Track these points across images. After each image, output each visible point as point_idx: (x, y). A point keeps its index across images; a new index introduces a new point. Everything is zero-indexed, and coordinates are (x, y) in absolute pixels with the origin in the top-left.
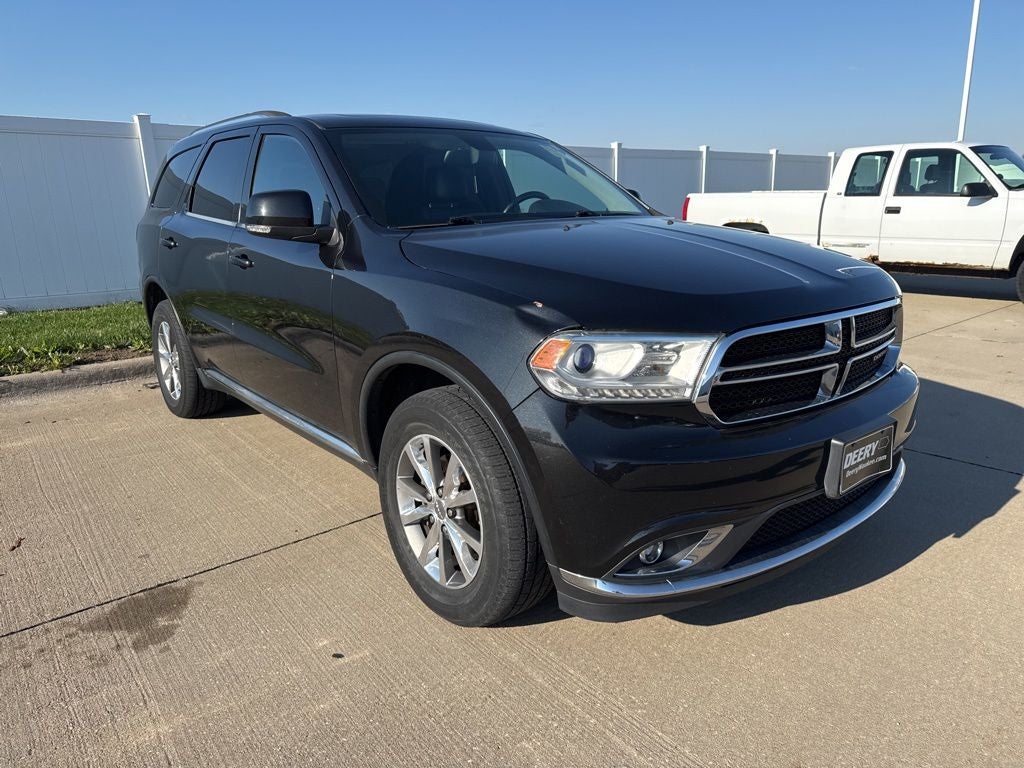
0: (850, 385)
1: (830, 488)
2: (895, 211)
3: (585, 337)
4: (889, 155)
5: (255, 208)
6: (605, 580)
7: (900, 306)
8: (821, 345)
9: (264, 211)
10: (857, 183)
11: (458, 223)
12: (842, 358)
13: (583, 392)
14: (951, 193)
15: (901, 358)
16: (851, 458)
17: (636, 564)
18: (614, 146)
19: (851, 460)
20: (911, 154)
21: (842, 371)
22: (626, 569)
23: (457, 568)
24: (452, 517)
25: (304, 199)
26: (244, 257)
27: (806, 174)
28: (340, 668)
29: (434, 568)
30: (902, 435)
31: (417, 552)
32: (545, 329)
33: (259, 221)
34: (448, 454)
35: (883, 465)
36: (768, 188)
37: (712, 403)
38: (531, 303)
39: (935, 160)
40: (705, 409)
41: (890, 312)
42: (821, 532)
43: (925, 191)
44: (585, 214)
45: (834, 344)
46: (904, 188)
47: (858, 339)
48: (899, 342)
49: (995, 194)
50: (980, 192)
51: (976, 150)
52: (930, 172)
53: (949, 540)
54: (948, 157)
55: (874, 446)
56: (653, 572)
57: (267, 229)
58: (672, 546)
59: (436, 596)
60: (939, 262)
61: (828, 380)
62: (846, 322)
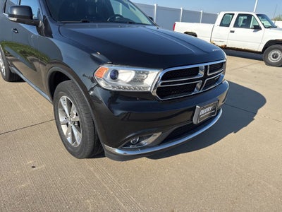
0: (206, 87)
1: (195, 121)
2: (233, 32)
3: (114, 67)
4: (233, 15)
5: (11, 11)
6: (119, 149)
7: (225, 62)
8: (197, 74)
9: (15, 12)
10: (223, 23)
11: (84, 22)
12: (203, 79)
13: (113, 87)
14: (249, 28)
15: (224, 78)
16: (202, 112)
17: (129, 144)
18: (155, 5)
19: (203, 112)
20: (240, 15)
21: (203, 83)
22: (125, 146)
23: (75, 140)
24: (74, 124)
25: (29, 9)
26: (16, 29)
27: (210, 19)
28: (33, 172)
29: (69, 139)
30: (220, 103)
31: (65, 134)
32: (100, 62)
33: (13, 16)
34: (71, 104)
35: (214, 113)
36: (199, 22)
37: (157, 92)
38: (95, 52)
39: (246, 18)
40: (155, 94)
41: (222, 64)
42: (192, 133)
43: (242, 27)
44: (131, 23)
45: (201, 74)
46: (236, 25)
47: (210, 72)
48: (224, 74)
49: (261, 29)
50: (257, 28)
51: (258, 15)
52: (244, 21)
53: (232, 134)
54: (250, 17)
55: (211, 108)
56: (136, 146)
57: (15, 19)
58: (142, 139)
59: (69, 148)
60: (243, 48)
61: (199, 86)
62: (206, 67)
